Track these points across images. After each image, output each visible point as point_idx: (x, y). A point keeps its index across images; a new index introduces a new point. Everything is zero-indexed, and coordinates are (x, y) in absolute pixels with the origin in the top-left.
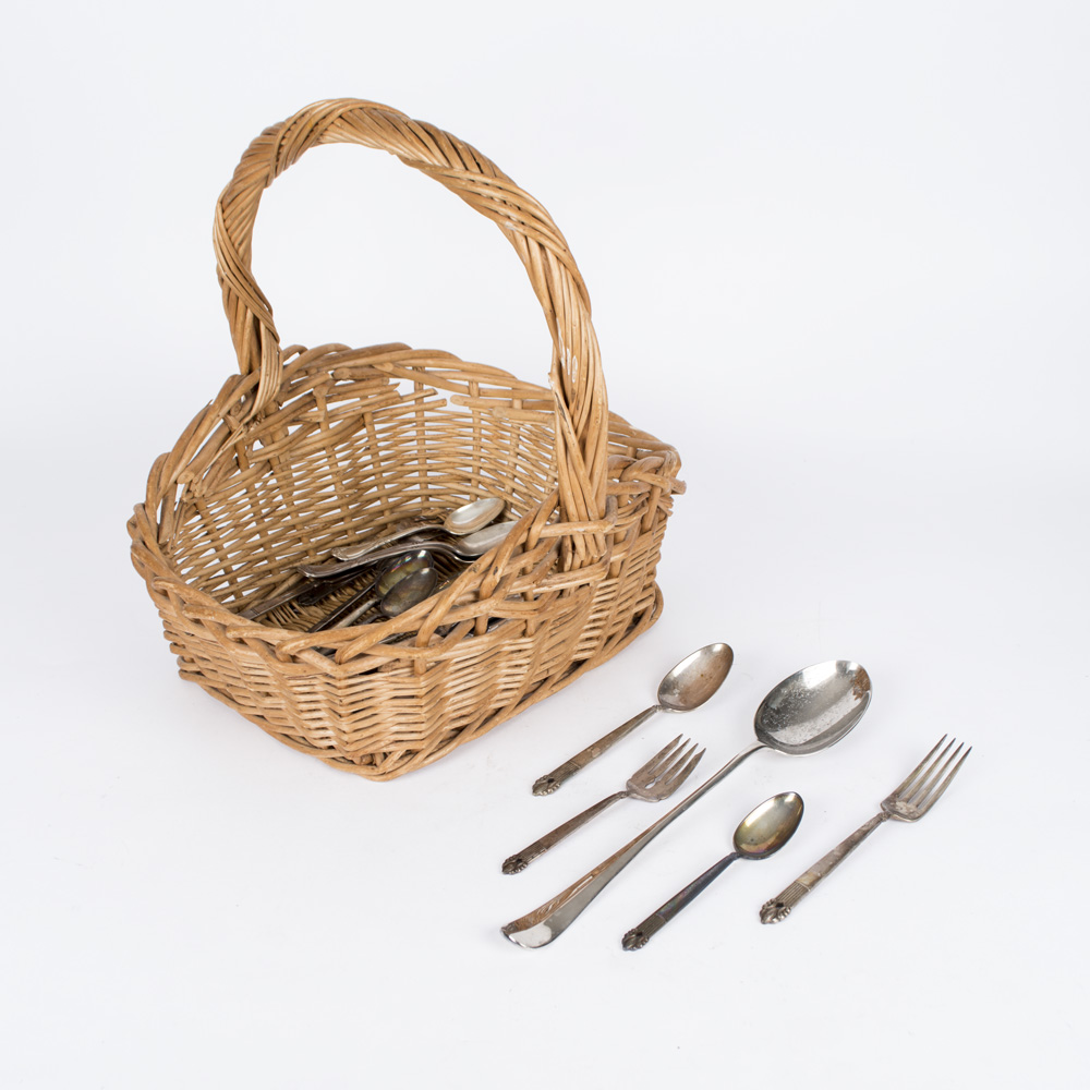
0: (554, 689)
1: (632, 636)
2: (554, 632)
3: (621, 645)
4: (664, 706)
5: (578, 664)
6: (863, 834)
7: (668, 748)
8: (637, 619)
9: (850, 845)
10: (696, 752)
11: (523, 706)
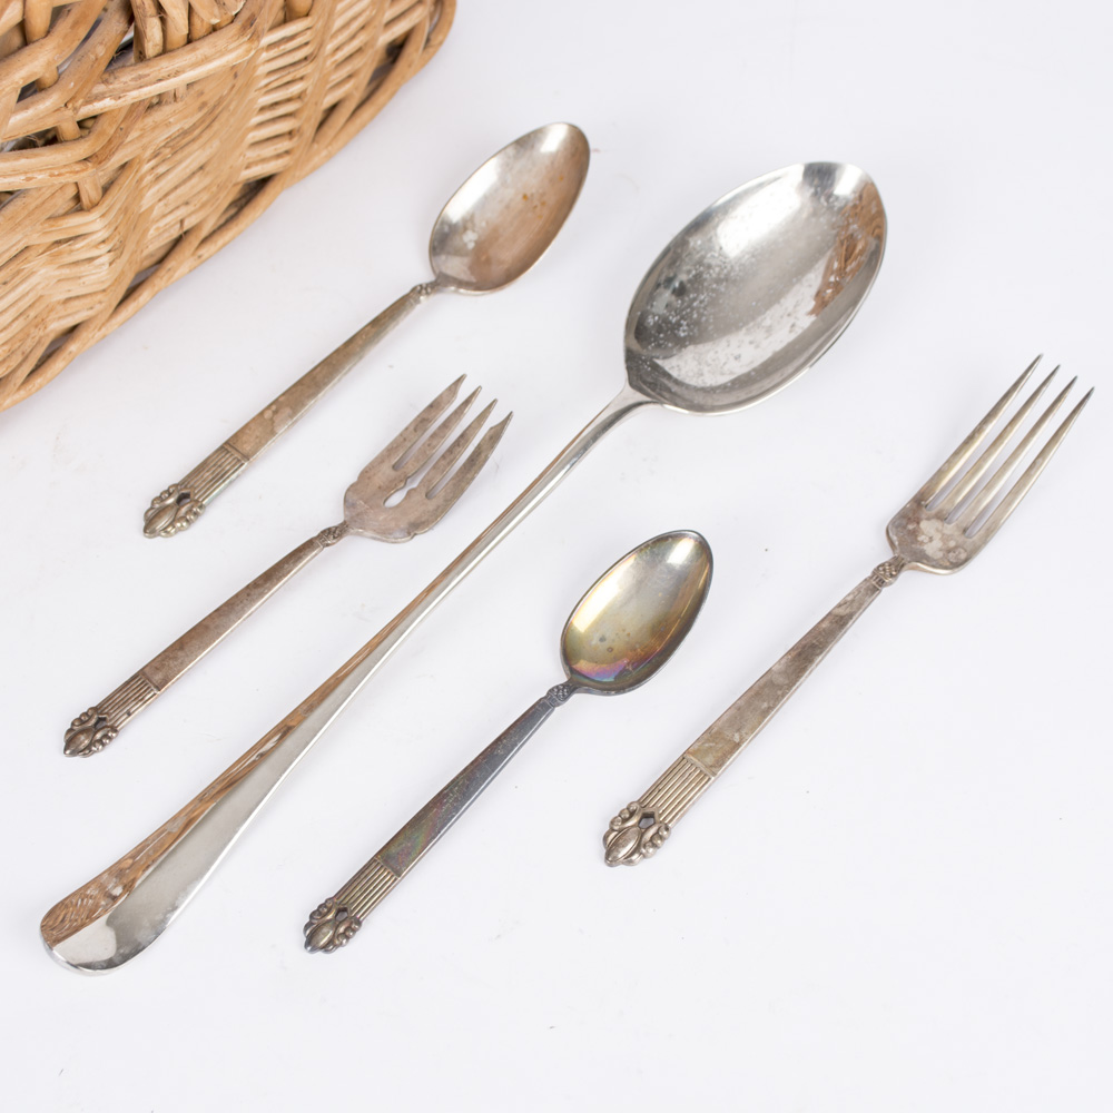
0: (206, 251)
1: (381, 97)
2: (161, 170)
3: (358, 121)
4: (440, 283)
5: (258, 186)
6: (836, 623)
7: (435, 406)
8: (395, 51)
9: (806, 653)
10: (494, 419)
11: (131, 307)
